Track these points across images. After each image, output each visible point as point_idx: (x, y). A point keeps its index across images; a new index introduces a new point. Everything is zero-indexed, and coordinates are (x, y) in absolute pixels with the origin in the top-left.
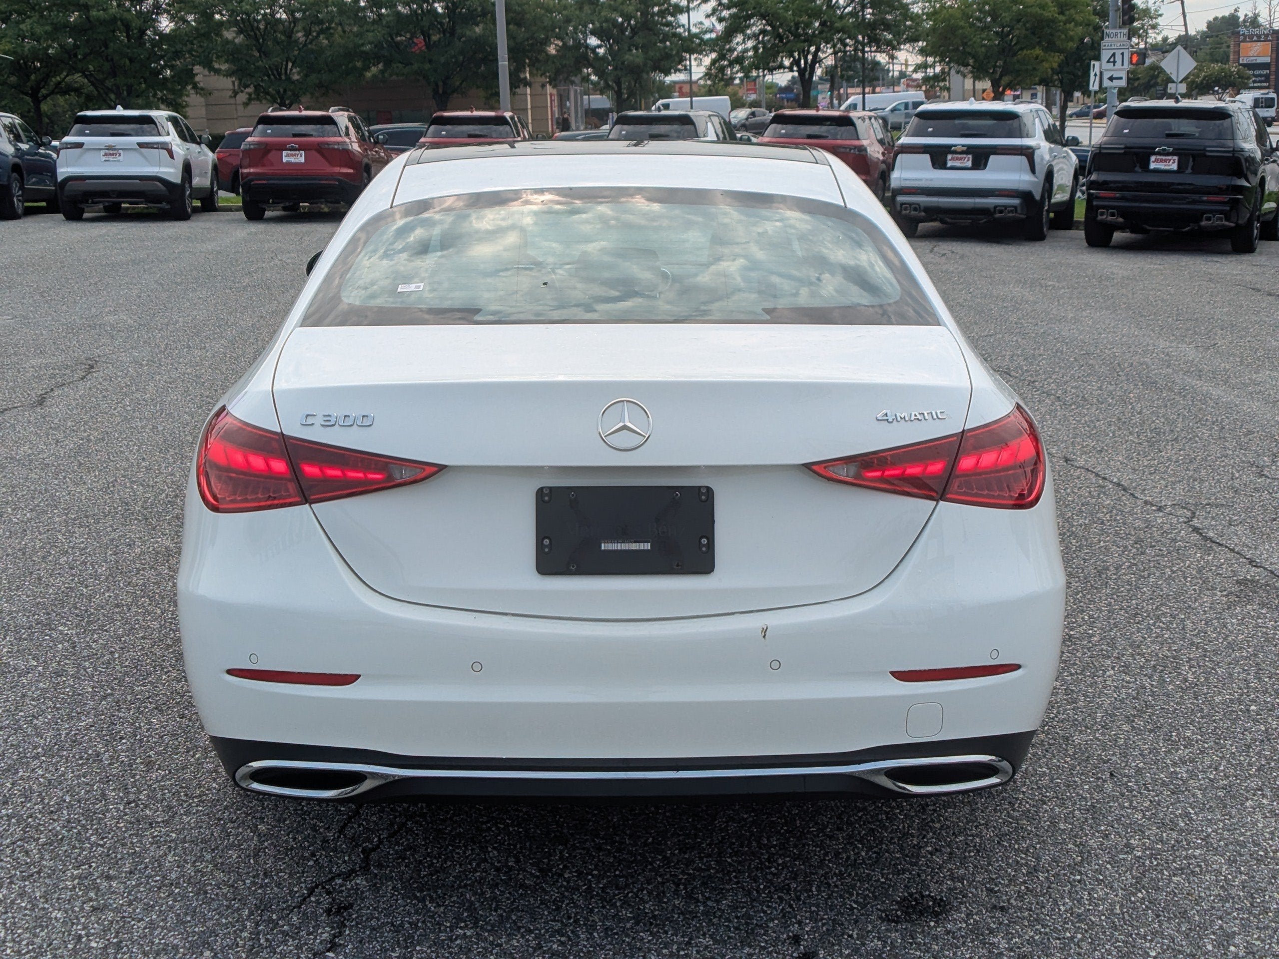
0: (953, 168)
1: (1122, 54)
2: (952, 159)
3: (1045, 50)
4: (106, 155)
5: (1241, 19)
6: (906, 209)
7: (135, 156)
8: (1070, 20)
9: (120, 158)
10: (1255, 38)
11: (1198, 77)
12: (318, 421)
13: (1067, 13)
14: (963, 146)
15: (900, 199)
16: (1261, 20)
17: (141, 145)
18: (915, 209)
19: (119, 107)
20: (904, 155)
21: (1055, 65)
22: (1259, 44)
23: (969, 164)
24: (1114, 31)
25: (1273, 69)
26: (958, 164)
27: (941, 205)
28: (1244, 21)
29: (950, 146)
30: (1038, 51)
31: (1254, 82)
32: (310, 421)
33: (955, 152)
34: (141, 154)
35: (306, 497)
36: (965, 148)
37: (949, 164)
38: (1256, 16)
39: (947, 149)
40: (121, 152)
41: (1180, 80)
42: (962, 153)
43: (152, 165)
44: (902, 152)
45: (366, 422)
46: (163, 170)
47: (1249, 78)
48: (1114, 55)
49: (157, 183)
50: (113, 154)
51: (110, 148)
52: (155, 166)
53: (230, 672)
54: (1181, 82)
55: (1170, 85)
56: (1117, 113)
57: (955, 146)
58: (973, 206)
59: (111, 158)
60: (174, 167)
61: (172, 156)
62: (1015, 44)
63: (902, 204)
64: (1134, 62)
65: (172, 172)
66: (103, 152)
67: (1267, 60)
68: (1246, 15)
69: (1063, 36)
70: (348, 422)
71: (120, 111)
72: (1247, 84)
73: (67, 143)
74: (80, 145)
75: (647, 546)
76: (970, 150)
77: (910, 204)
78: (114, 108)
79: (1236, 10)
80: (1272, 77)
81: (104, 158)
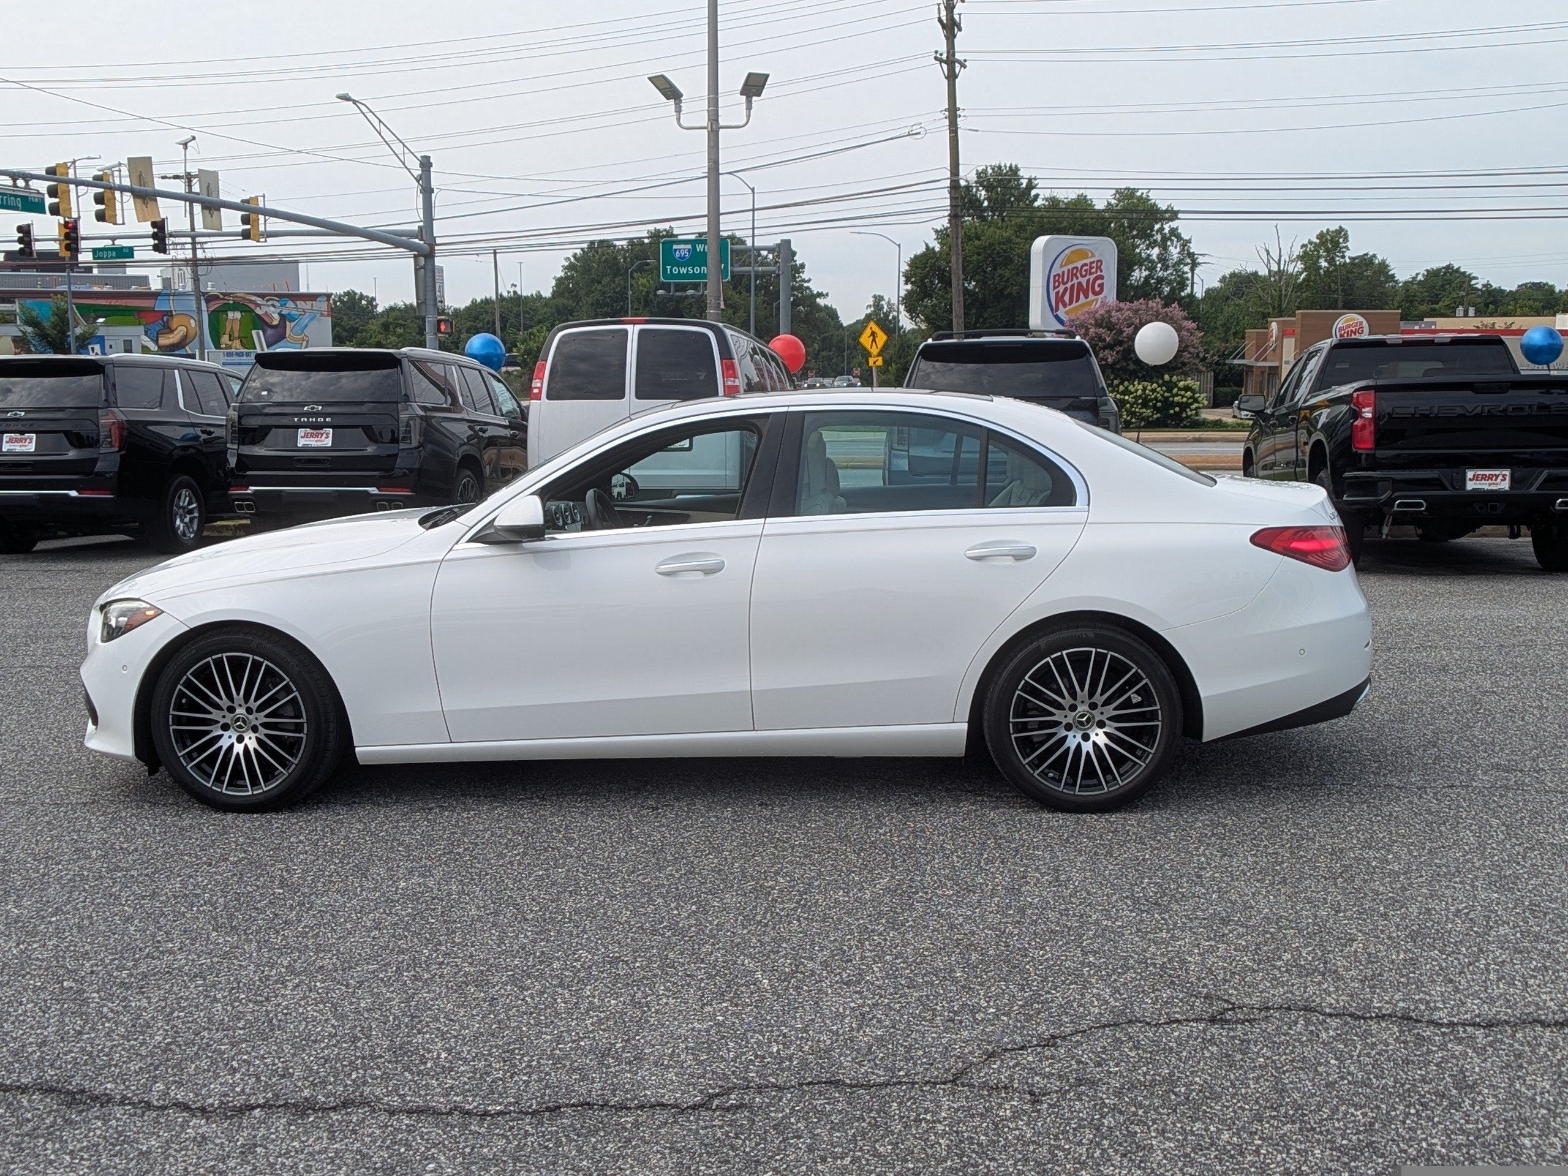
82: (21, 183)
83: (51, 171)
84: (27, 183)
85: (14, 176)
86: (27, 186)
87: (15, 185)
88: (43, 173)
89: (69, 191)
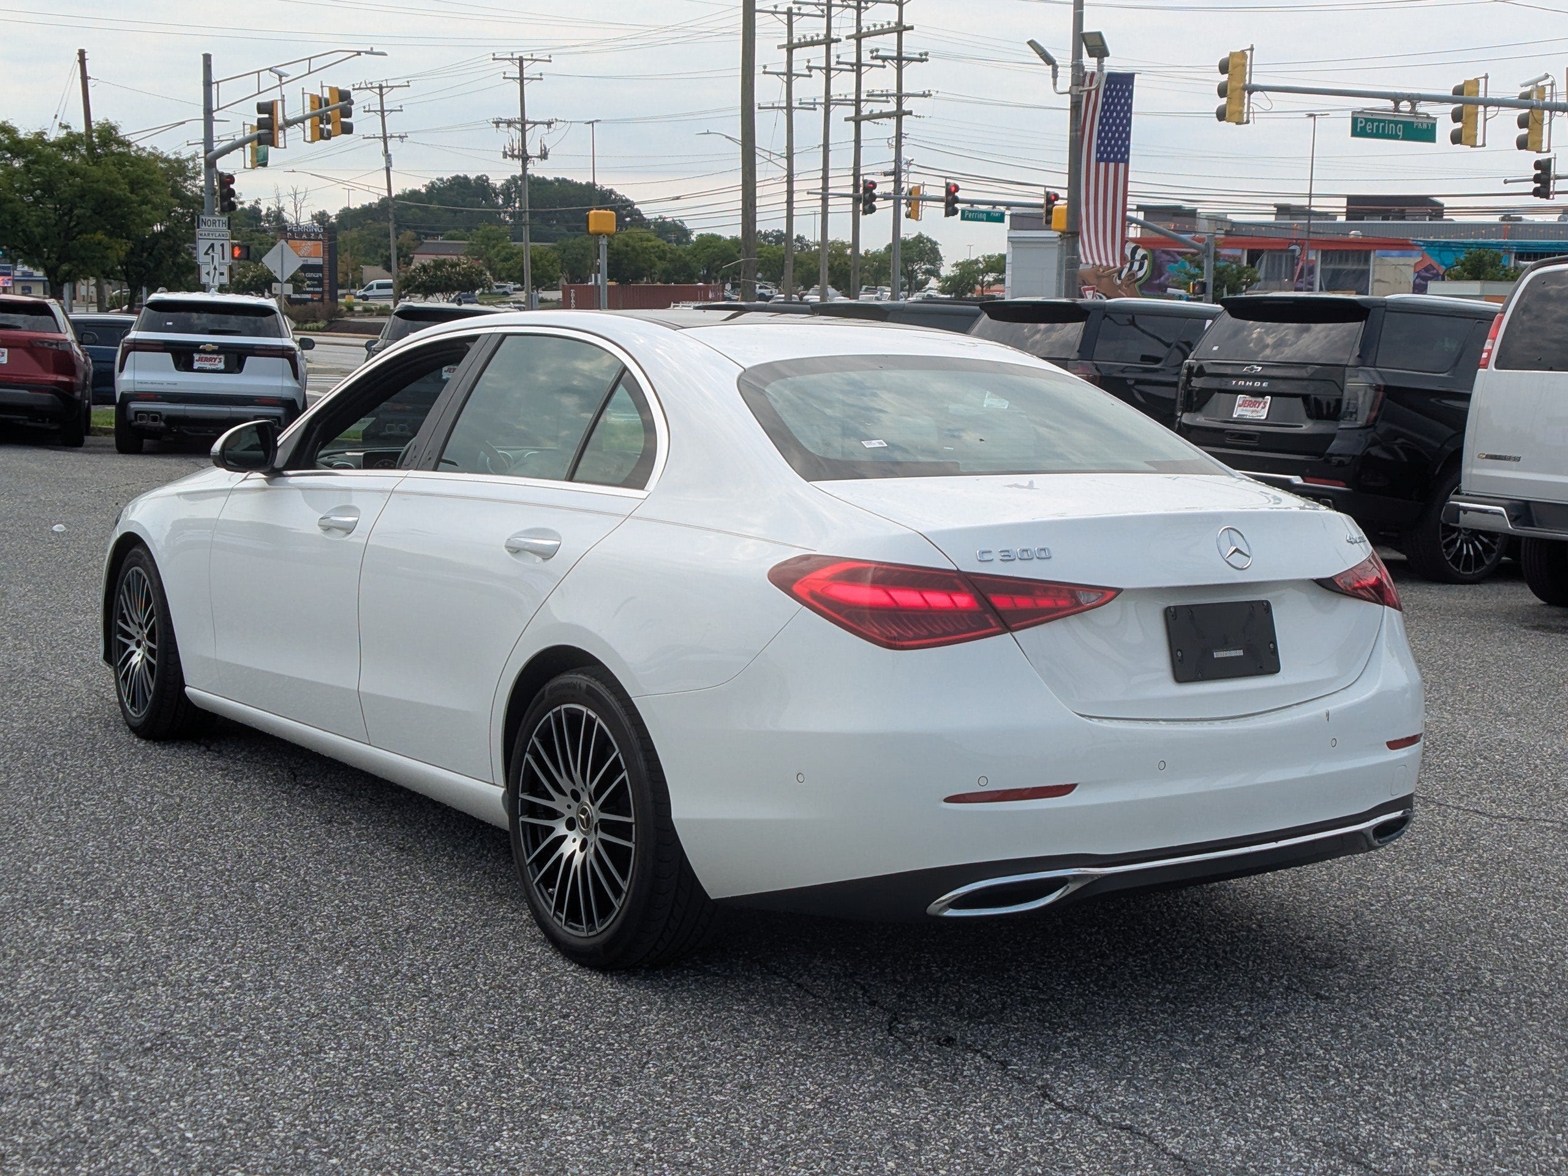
0: (201, 370)
1: (222, 245)
2: (200, 359)
3: (111, 234)
5: (264, 212)
6: (142, 418)
8: (145, 201)
10: (304, 236)
11: (245, 277)
12: (996, 556)
13: (141, 192)
14: (214, 344)
15: (134, 406)
16: (285, 215)
18: (155, 419)
20: (137, 353)
21: (122, 254)
22: (309, 243)
23: (222, 366)
24: (211, 219)
25: (326, 272)
26: (207, 365)
27: (187, 414)
28: (267, 215)
29: (198, 344)
30: (100, 236)
31: (308, 286)
32: (986, 557)
33: (204, 351)
35: (1007, 627)
36: (216, 347)
37: (196, 365)
38: (280, 210)
39: (195, 347)
41: (285, 279)
42: (213, 352)
44: (135, 350)
45: (1044, 555)
47: (303, 282)
48: (212, 246)
53: (949, 800)
54: (287, 282)
55: (274, 285)
56: (396, 314)
57: (204, 343)
58: (228, 415)
62: (75, 226)
63: (137, 413)
64: (236, 255)
67: (320, 261)
68: (269, 209)
69: (138, 220)
70: (1026, 556)
72: (300, 288)
75: (1240, 653)
76: (223, 349)
77: (148, 412)
79: (257, 202)
80: (326, 281)
82: (1405, 106)
83: (1458, 91)
84: (1413, 106)
85: (1397, 98)
86: (1413, 110)
87: (1396, 109)
88: (1450, 93)
89: (1477, 114)
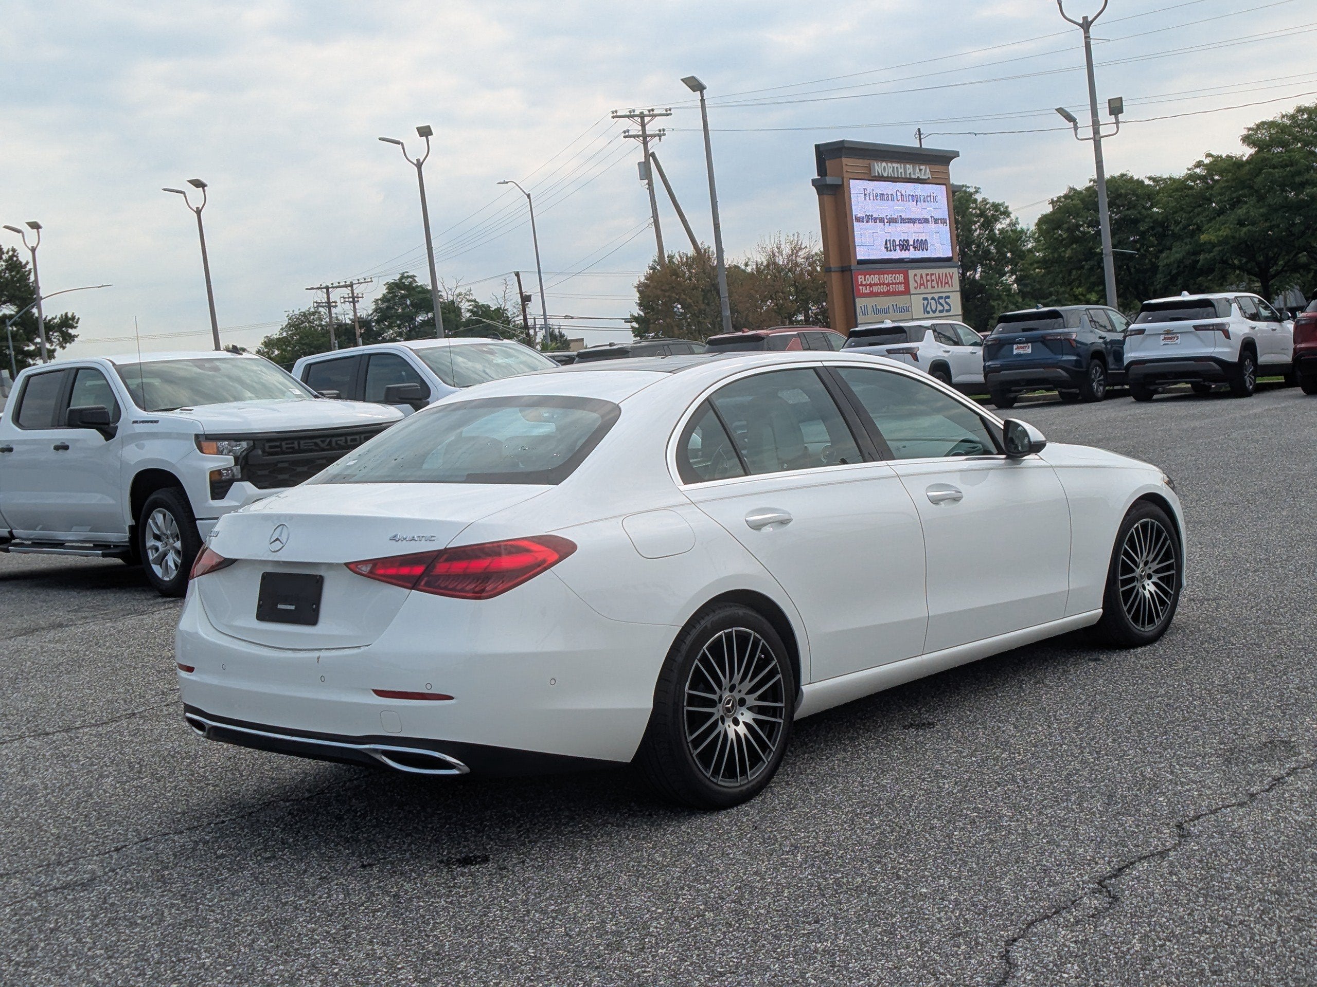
4: (1165, 339)
7: (1192, 339)
9: (1178, 341)
17: (1197, 328)
19: (1185, 293)
34: (1198, 337)
40: (1179, 335)
43: (1207, 346)
46: (1217, 350)
49: (1212, 363)
50: (1171, 338)
51: (1168, 332)
52: (1210, 347)
59: (1168, 342)
60: (1230, 347)
61: (1227, 336)
65: (1228, 352)
66: (1162, 337)
71: (1186, 297)
73: (1132, 331)
74: (1141, 332)
78: (1180, 294)
81: (1163, 342)
